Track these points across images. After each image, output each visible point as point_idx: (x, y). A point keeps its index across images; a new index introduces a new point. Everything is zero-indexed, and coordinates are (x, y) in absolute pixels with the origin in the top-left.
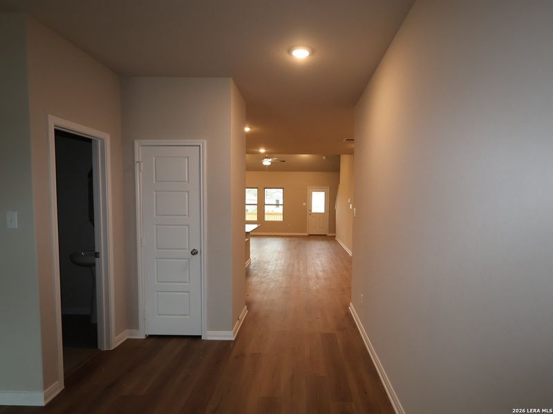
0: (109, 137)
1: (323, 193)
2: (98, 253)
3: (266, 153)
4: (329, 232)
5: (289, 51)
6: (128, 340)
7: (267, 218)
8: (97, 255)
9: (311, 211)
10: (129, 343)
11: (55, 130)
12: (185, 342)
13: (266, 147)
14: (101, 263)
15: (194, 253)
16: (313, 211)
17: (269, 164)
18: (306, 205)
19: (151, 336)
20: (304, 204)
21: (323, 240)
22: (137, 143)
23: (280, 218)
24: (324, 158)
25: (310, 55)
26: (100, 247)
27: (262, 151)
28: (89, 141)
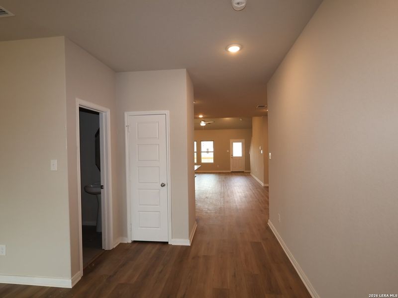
0: (109, 111)
1: (241, 143)
2: (103, 186)
3: (203, 118)
4: (246, 170)
5: (227, 48)
6: (121, 244)
7: (203, 161)
8: (102, 187)
9: (232, 155)
10: (122, 246)
11: (80, 108)
12: (158, 246)
13: (203, 114)
14: (104, 192)
15: (163, 185)
16: (234, 156)
17: (205, 125)
18: (230, 151)
19: (135, 242)
20: (228, 151)
21: (242, 175)
22: (126, 114)
23: (212, 161)
24: (241, 120)
25: (240, 50)
26: (104, 182)
27: (201, 116)
28: (98, 113)
